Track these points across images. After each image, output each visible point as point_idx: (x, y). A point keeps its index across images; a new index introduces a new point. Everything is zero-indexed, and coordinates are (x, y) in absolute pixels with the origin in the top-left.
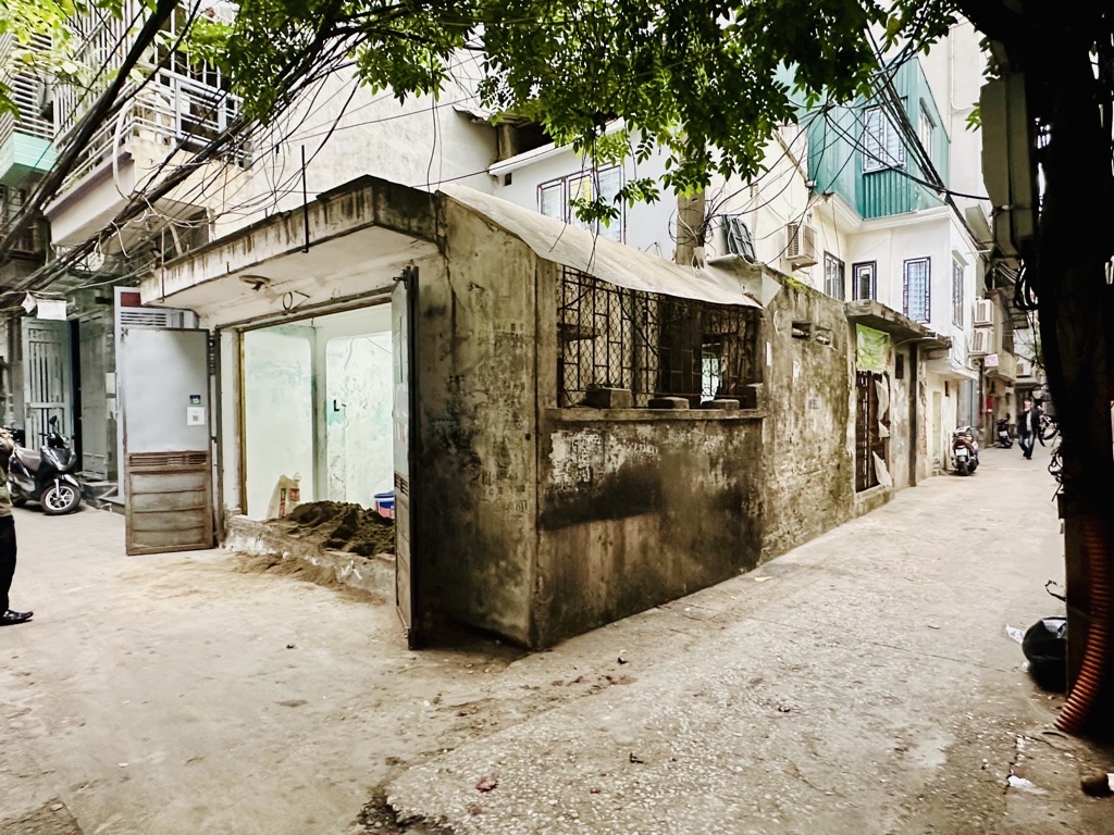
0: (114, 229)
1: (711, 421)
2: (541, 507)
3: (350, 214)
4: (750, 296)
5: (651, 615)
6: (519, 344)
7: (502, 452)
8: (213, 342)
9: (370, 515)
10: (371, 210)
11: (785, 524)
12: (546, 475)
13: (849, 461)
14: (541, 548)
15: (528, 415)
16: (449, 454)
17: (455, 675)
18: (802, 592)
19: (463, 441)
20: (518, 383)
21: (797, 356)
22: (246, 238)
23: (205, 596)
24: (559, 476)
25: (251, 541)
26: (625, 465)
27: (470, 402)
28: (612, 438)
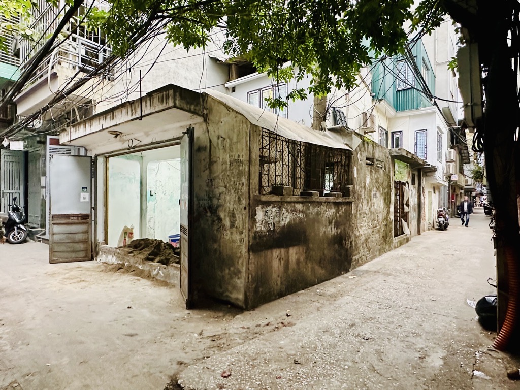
0: (48, 108)
1: (329, 202)
2: (251, 241)
3: (162, 102)
4: (347, 145)
5: (301, 293)
6: (241, 164)
7: (233, 215)
8: (94, 162)
9: (167, 245)
10: (173, 100)
11: (362, 251)
12: (253, 227)
13: (391, 223)
14: (250, 261)
15: (245, 198)
16: (207, 216)
17: (209, 321)
18: (371, 283)
19: (214, 210)
20: (241, 183)
21: (368, 173)
22: (112, 113)
23: (87, 283)
24: (259, 227)
25: (110, 257)
26: (289, 223)
27: (217, 192)
28: (284, 209)
